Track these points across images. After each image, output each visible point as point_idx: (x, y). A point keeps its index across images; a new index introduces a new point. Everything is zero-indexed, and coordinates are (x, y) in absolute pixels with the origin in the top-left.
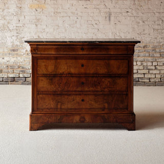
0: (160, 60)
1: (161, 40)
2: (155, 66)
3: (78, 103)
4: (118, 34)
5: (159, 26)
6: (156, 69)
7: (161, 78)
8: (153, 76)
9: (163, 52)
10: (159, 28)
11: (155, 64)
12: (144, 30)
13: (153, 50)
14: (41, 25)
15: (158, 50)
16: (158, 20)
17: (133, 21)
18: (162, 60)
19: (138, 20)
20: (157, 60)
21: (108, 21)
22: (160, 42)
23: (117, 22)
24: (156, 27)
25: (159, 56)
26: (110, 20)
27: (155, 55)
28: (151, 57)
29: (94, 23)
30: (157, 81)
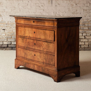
0: (88, 32)
1: (89, 18)
2: (85, 36)
3: (33, 56)
4: (58, 13)
5: (87, 7)
6: (85, 38)
7: (89, 45)
8: (83, 44)
9: (90, 26)
10: (88, 9)
11: (84, 34)
12: (77, 10)
13: (83, 25)
14: (2, 6)
15: (86, 25)
16: (87, 3)
17: (68, 4)
18: (89, 32)
19: (72, 3)
20: (86, 32)
21: (51, 4)
22: (88, 19)
23: (57, 5)
24: (85, 8)
25: (88, 29)
26: (52, 3)
27: (85, 29)
28: (82, 29)
29: (40, 5)
30: (86, 47)
